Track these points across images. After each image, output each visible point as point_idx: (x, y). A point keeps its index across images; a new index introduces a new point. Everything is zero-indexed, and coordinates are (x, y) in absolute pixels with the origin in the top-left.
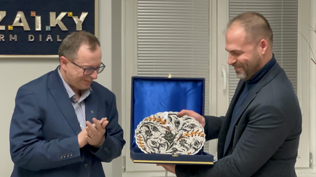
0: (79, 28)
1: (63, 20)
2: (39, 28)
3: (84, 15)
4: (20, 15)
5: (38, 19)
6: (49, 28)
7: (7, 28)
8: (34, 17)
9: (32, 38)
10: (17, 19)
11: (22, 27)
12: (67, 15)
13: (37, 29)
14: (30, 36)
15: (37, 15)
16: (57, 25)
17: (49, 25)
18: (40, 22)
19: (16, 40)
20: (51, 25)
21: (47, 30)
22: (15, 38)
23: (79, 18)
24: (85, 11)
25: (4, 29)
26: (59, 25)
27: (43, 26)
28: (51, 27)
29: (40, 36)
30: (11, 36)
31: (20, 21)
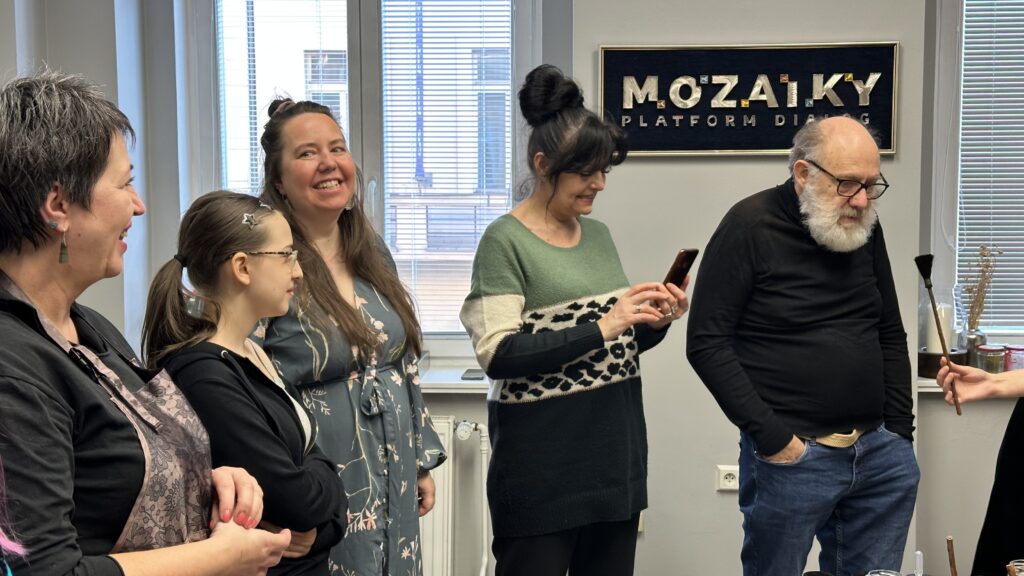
0: (864, 102)
1: (836, 88)
2: (793, 102)
3: (874, 78)
4: (762, 81)
5: (793, 87)
6: (811, 102)
7: (739, 104)
8: (786, 84)
9: (780, 120)
10: (756, 89)
11: (765, 102)
12: (843, 78)
13: (790, 105)
14: (777, 117)
15: (791, 80)
16: (825, 96)
17: (811, 97)
18: (795, 92)
19: (754, 125)
20: (816, 97)
21: (807, 105)
22: (753, 121)
23: (865, 83)
24: (876, 71)
25: (734, 106)
26: (829, 97)
27: (801, 100)
28: (815, 101)
29: (796, 116)
30: (745, 117)
31: (762, 92)
